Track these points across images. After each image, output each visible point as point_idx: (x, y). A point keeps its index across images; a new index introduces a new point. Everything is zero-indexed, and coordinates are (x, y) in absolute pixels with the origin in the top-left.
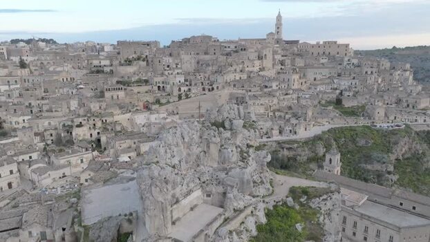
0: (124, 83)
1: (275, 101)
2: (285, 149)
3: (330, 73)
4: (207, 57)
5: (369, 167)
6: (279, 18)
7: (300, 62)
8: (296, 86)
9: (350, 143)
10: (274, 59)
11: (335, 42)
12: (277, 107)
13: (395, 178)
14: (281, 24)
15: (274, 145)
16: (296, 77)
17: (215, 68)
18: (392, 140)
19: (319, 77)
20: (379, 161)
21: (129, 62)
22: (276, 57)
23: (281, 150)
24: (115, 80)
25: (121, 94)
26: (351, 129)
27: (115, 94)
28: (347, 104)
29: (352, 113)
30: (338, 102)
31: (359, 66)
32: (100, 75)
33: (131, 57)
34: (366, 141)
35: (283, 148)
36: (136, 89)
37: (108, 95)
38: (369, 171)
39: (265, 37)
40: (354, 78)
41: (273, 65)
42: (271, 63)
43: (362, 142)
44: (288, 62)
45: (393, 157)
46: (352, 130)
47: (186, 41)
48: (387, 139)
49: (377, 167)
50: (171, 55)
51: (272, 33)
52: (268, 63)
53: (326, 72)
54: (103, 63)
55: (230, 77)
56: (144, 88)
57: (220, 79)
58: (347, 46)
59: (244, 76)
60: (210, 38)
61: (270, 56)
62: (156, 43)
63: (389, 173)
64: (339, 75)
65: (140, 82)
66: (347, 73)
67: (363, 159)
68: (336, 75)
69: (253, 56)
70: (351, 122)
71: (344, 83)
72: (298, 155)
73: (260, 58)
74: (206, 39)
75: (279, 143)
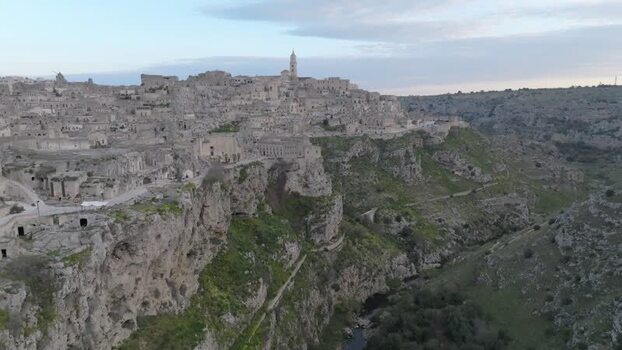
0: (151, 106)
1: (272, 120)
3: (326, 103)
4: (218, 88)
5: (332, 160)
6: (293, 56)
7: (302, 94)
8: (295, 111)
10: (279, 91)
11: (338, 78)
12: (273, 125)
13: (348, 166)
14: (295, 63)
16: (295, 104)
17: (225, 96)
18: (350, 143)
19: (316, 106)
21: (153, 91)
22: (281, 89)
24: (142, 103)
25: (149, 112)
26: (326, 138)
27: (144, 111)
28: (332, 124)
29: (335, 129)
30: (326, 122)
32: (129, 101)
33: (153, 87)
36: (160, 110)
37: (138, 112)
39: (279, 74)
40: (344, 106)
41: (279, 96)
42: (277, 94)
44: (292, 93)
45: (350, 154)
47: (202, 76)
48: (348, 143)
50: (188, 86)
51: (285, 71)
52: (274, 94)
53: (322, 101)
54: (129, 92)
55: (236, 102)
56: (166, 109)
57: (228, 104)
58: (347, 81)
59: (251, 103)
60: (223, 73)
61: (275, 89)
62: (175, 77)
63: (344, 163)
64: (333, 104)
65: (161, 105)
66: (340, 102)
69: (261, 88)
70: (329, 134)
71: (335, 110)
73: (266, 90)
74: (219, 74)
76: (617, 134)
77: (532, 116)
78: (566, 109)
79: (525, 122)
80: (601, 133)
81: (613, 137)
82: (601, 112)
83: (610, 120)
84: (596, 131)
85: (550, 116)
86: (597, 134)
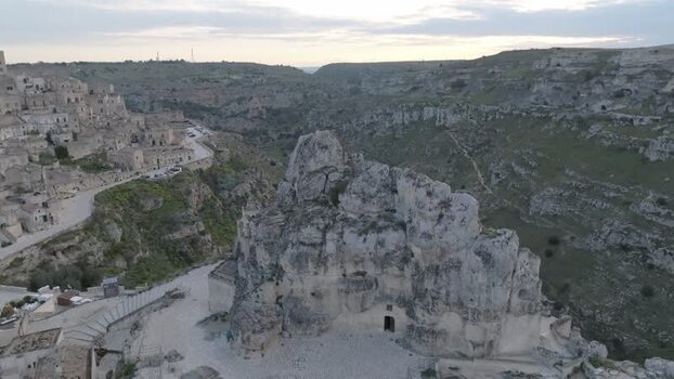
2: (60, 254)
3: (7, 105)
5: (177, 235)
9: (133, 210)
13: (208, 237)
15: (36, 252)
18: (183, 190)
20: (185, 223)
23: (53, 258)
30: (62, 153)
31: (50, 90)
34: (155, 201)
35: (54, 254)
38: (178, 241)
40: (55, 111)
43: (149, 205)
46: (124, 191)
48: (176, 191)
49: (187, 231)
63: (203, 233)
64: (25, 108)
66: (39, 103)
67: (163, 229)
68: (20, 108)
70: (109, 181)
71: (45, 121)
72: (89, 254)
75: (43, 246)
76: (249, 116)
77: (146, 99)
78: (174, 90)
79: (141, 107)
80: (234, 115)
81: (246, 118)
82: (207, 91)
83: (239, 101)
84: (229, 113)
85: (162, 98)
86: (232, 116)
